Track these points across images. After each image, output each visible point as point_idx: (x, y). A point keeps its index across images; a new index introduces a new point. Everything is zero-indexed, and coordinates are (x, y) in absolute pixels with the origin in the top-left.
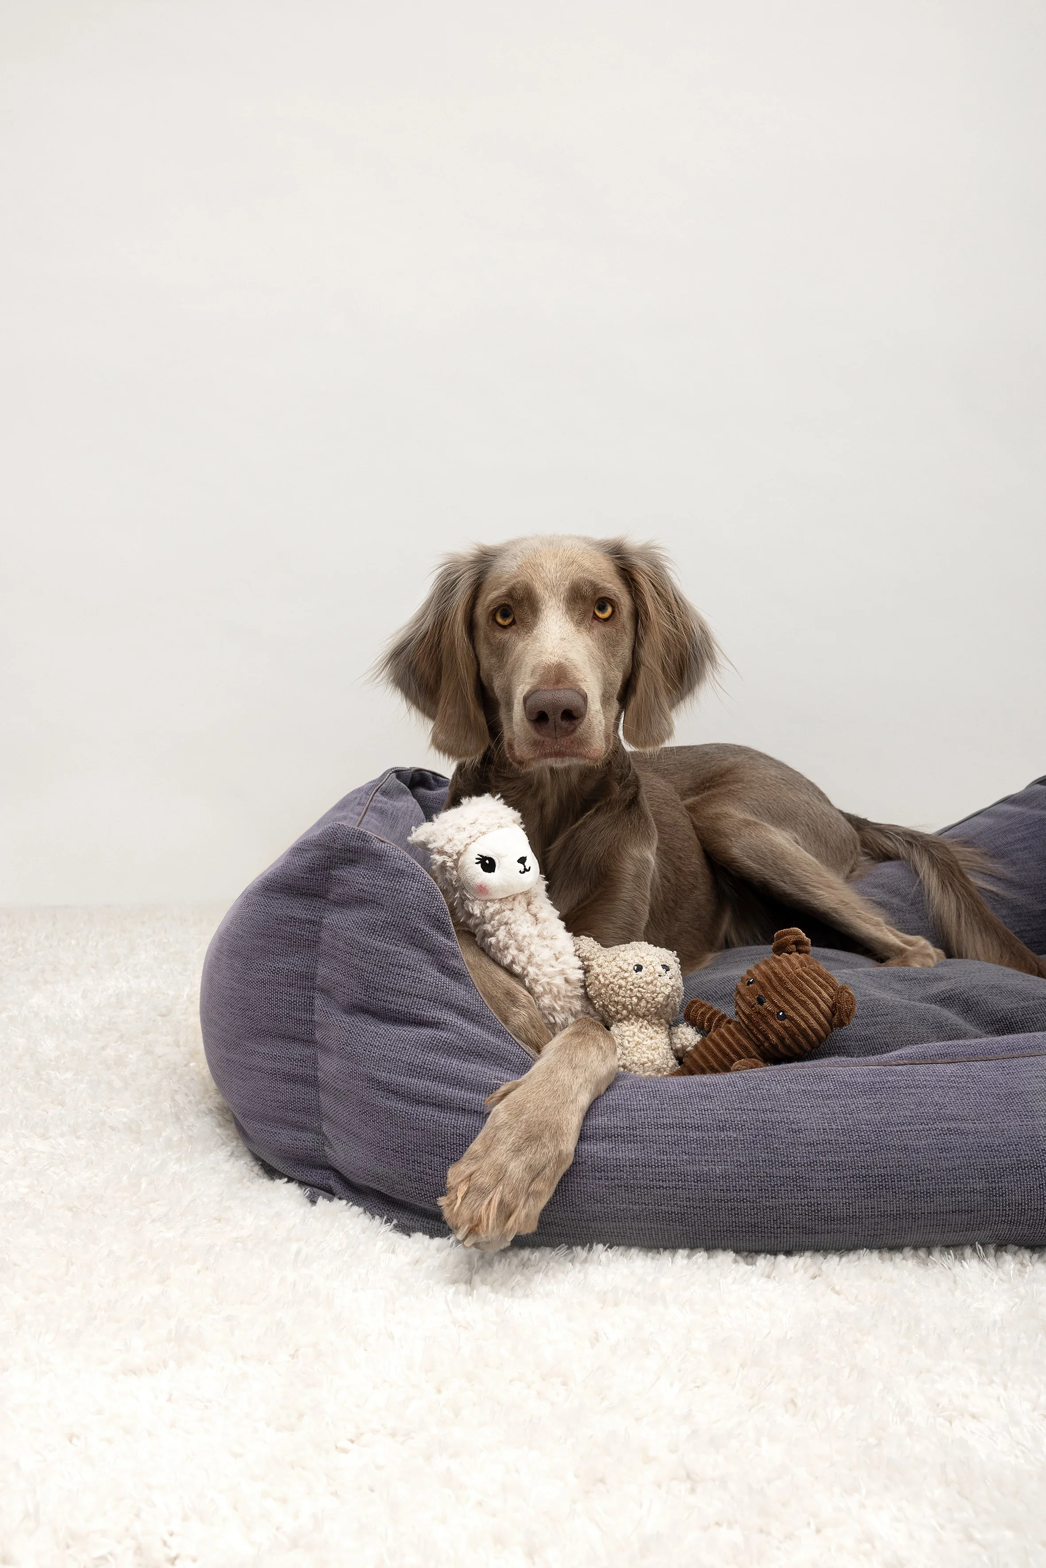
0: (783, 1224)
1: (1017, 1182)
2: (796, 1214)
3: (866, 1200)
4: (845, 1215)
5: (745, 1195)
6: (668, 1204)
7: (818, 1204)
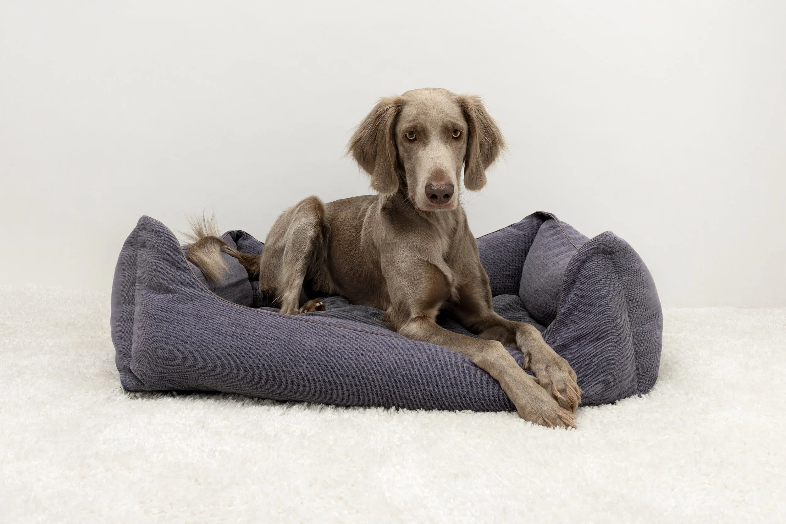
0: (286, 379)
1: (380, 377)
2: (292, 375)
3: (320, 374)
4: (311, 378)
5: (274, 364)
6: (245, 363)
7: (301, 372)
